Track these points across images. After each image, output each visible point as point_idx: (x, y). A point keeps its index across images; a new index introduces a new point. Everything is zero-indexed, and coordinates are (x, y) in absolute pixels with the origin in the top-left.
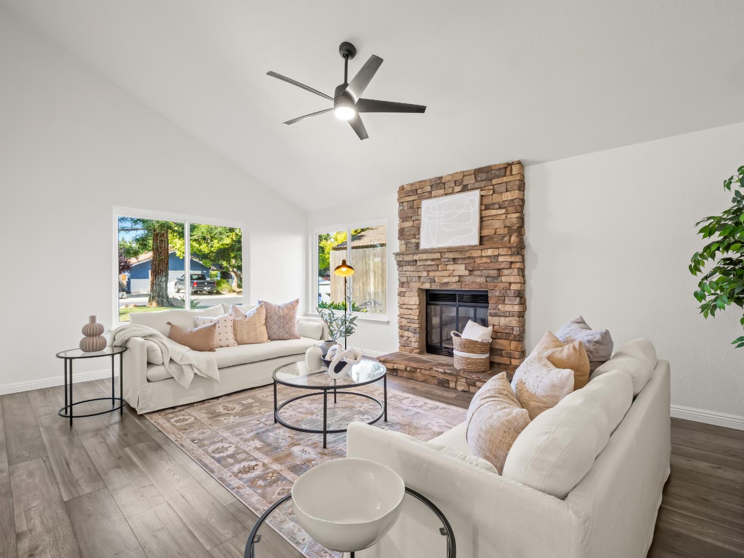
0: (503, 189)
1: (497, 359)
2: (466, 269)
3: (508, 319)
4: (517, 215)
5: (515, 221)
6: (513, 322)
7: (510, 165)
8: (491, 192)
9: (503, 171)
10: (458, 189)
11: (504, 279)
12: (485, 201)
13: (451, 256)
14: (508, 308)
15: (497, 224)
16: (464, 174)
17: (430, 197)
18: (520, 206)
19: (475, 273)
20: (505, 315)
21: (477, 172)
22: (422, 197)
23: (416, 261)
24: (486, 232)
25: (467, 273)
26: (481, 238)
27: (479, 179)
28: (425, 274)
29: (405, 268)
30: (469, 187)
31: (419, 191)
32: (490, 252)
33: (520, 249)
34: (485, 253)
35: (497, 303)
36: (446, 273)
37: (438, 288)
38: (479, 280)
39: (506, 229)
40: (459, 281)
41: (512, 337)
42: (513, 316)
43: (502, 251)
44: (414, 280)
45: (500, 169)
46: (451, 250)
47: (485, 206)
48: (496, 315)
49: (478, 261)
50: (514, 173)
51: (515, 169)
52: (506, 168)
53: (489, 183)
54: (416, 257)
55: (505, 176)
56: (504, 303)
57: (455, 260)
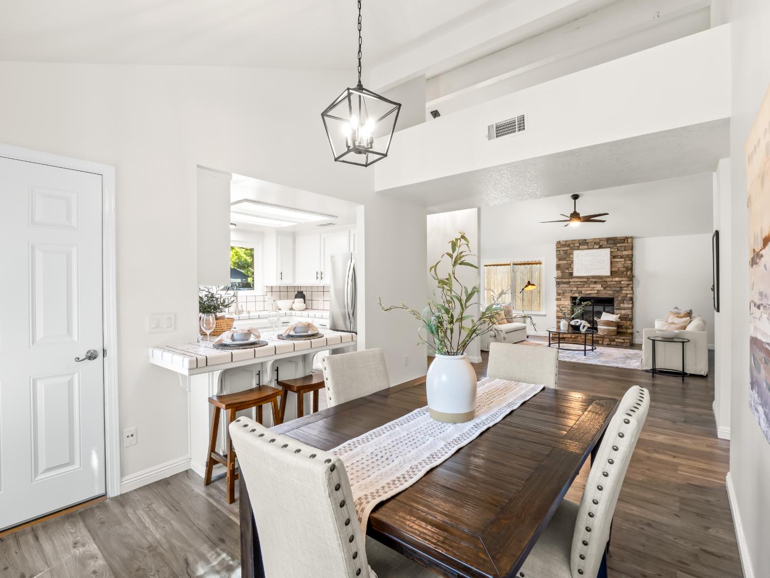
0: (623, 249)
1: (620, 330)
2: (602, 287)
3: (626, 311)
4: (631, 262)
5: (630, 265)
6: (629, 312)
7: (627, 238)
8: (616, 250)
9: (623, 241)
10: (598, 247)
11: (623, 292)
12: (613, 254)
13: (594, 280)
14: (626, 306)
15: (620, 265)
16: (601, 240)
17: (579, 249)
18: (631, 258)
19: (607, 289)
20: (624, 309)
21: (608, 240)
22: (573, 249)
23: (570, 282)
24: (614, 269)
25: (603, 289)
26: (611, 272)
27: (609, 243)
28: (575, 289)
29: (561, 286)
30: (603, 246)
31: (571, 245)
32: (617, 279)
33: (631, 278)
34: (614, 279)
35: (620, 303)
36: (590, 289)
37: (584, 296)
38: (609, 292)
39: (625, 269)
40: (597, 293)
41: (628, 319)
42: (628, 309)
43: (623, 279)
44: (568, 292)
45: (621, 240)
46: (594, 277)
47: (613, 257)
48: (619, 309)
49: (609, 283)
50: (629, 242)
51: (630, 240)
52: (624, 240)
53: (615, 245)
54: (570, 280)
55: (624, 243)
56: (623, 303)
57: (595, 283)
